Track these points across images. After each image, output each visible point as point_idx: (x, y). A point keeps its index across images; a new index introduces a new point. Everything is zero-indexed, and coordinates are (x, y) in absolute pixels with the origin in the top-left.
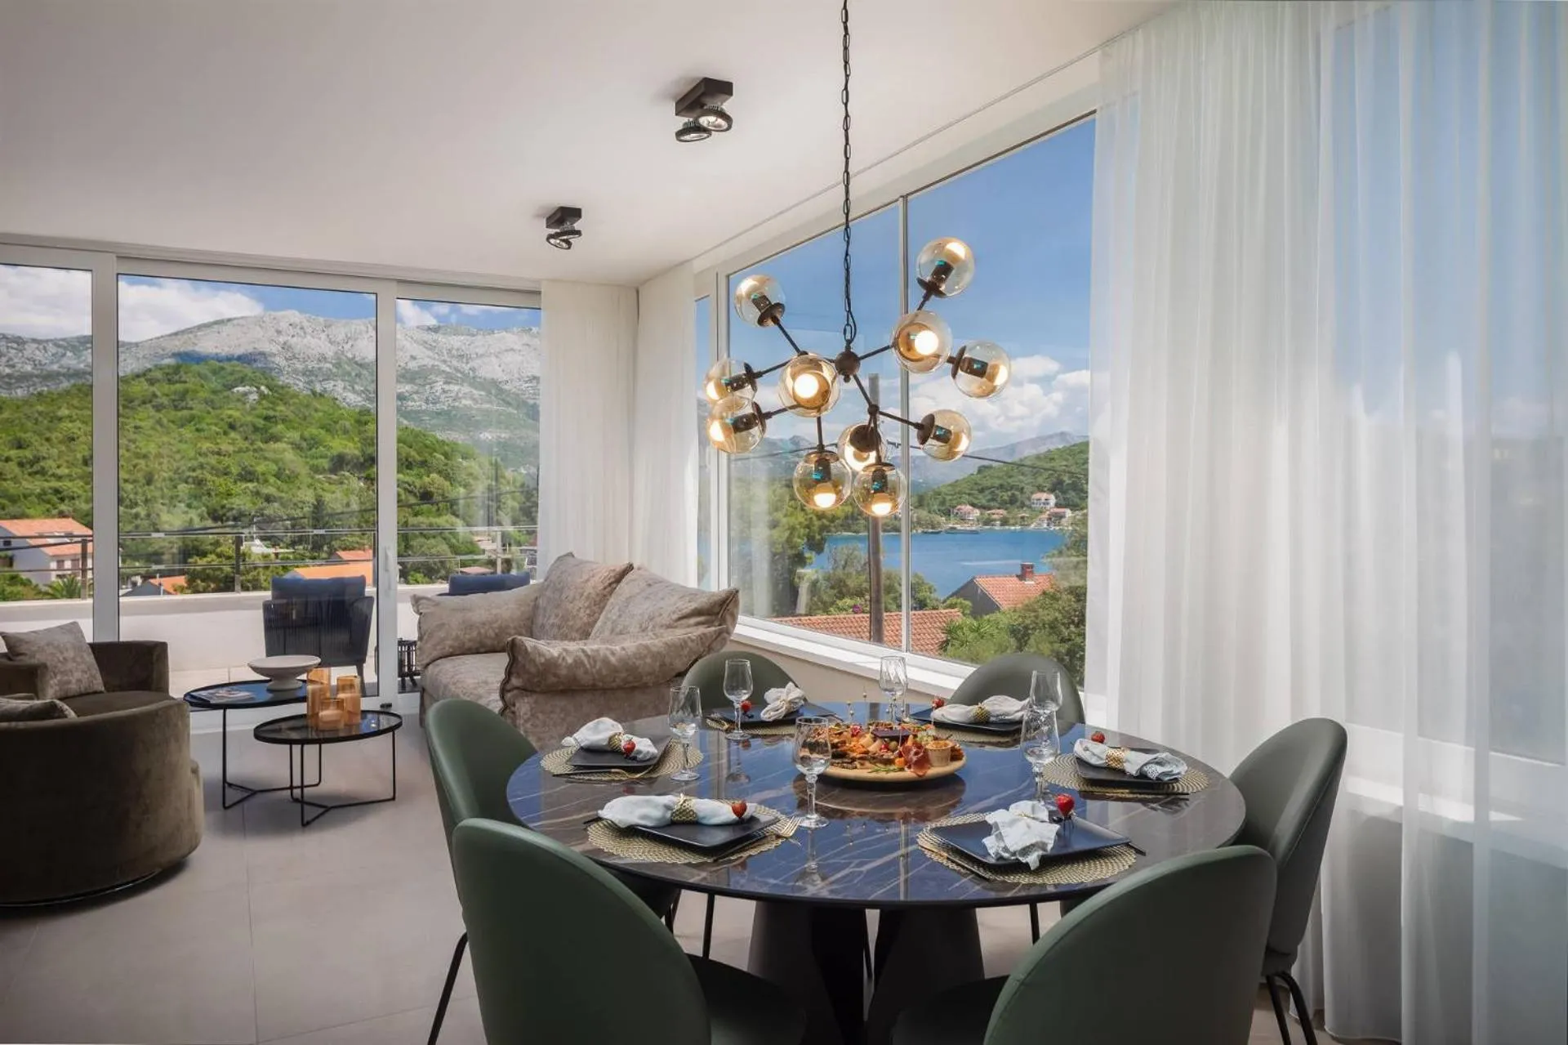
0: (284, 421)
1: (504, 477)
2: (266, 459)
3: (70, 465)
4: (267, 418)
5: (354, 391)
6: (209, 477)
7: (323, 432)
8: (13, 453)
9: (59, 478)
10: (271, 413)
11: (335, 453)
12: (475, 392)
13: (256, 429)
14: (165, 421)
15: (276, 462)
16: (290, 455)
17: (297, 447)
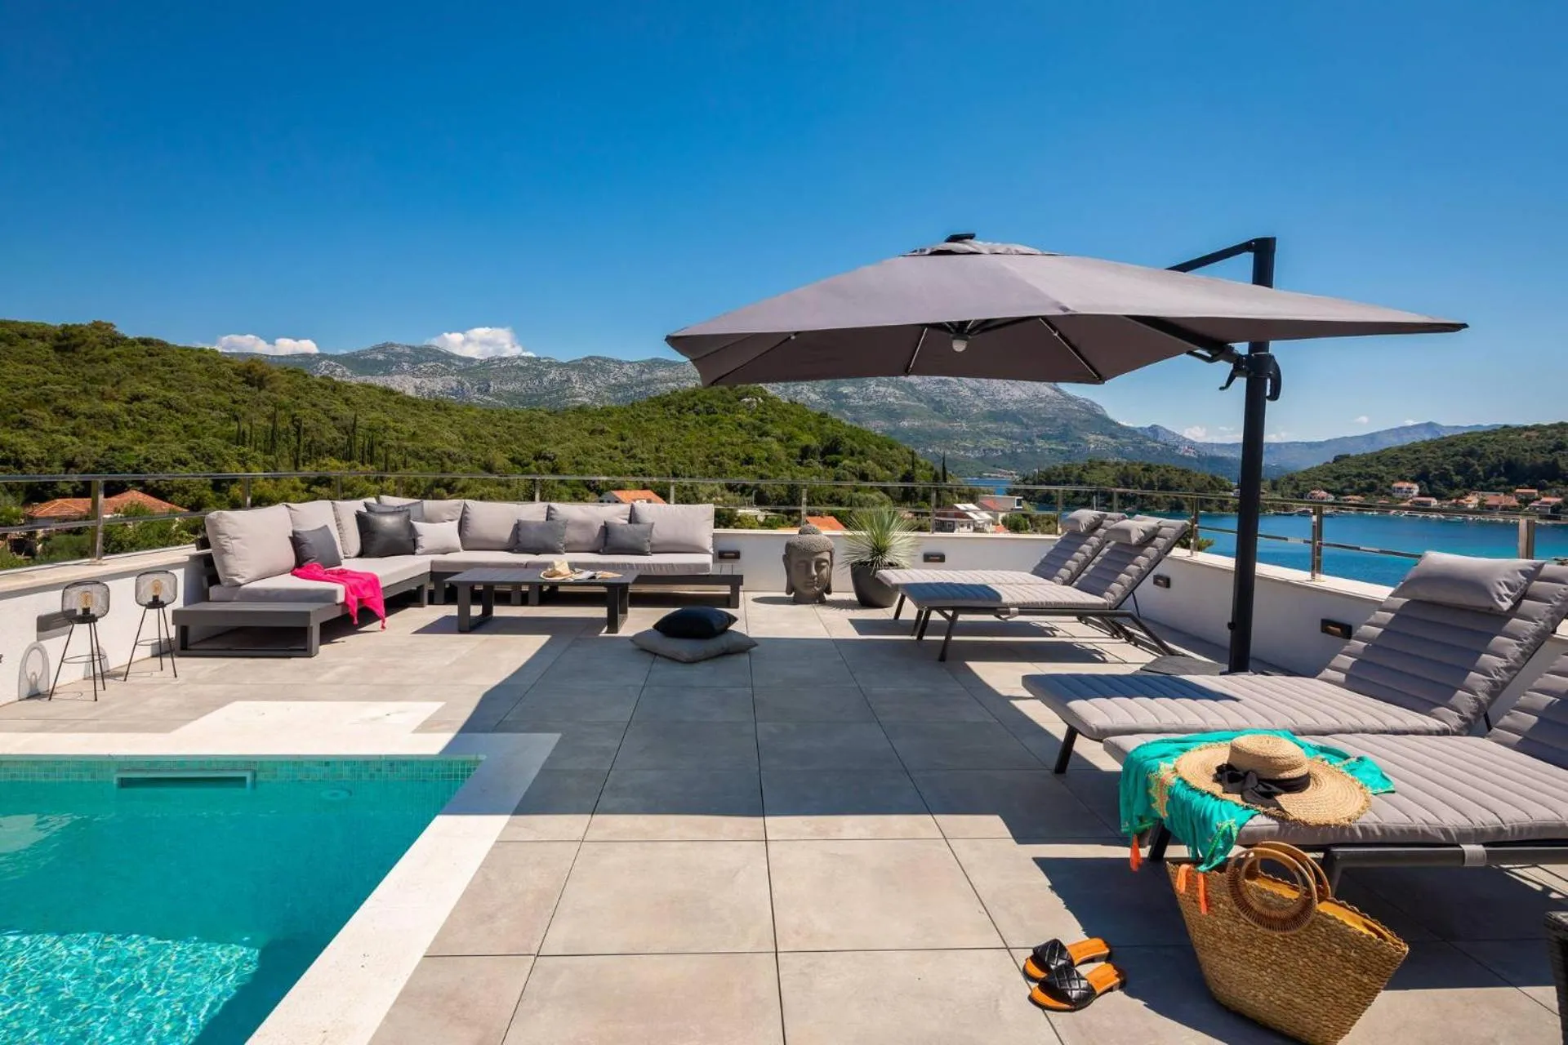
0: (772, 422)
1: (918, 462)
2: (760, 448)
3: (649, 452)
4: (761, 420)
5: (815, 392)
6: (727, 461)
7: (796, 429)
8: (619, 444)
9: (643, 461)
10: (764, 416)
11: (804, 444)
12: (897, 392)
13: (755, 427)
14: (701, 422)
15: (766, 450)
16: (775, 446)
17: (780, 440)
